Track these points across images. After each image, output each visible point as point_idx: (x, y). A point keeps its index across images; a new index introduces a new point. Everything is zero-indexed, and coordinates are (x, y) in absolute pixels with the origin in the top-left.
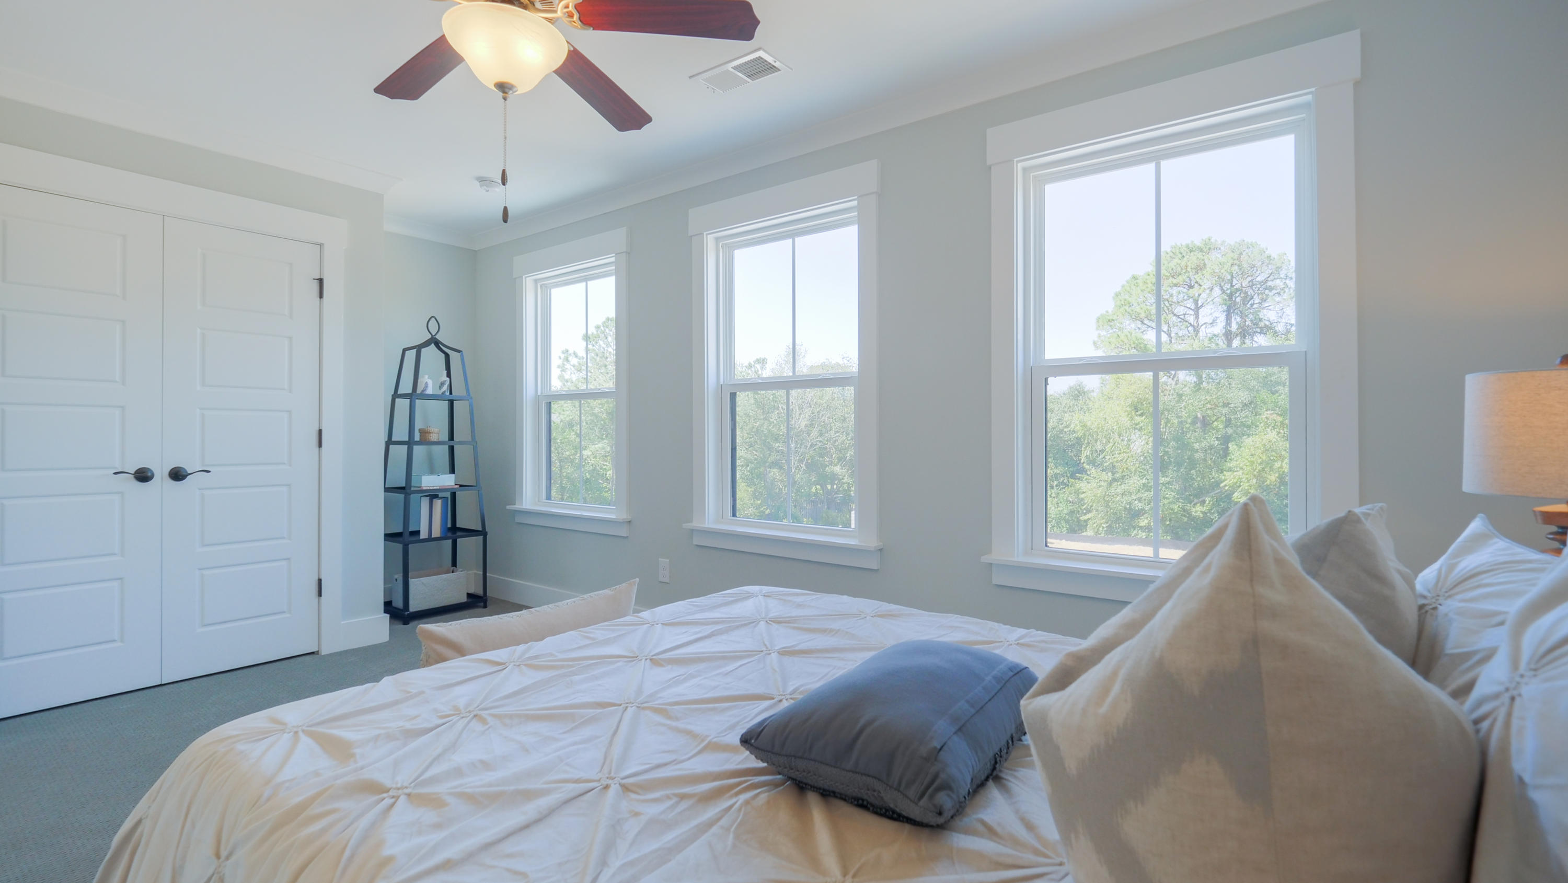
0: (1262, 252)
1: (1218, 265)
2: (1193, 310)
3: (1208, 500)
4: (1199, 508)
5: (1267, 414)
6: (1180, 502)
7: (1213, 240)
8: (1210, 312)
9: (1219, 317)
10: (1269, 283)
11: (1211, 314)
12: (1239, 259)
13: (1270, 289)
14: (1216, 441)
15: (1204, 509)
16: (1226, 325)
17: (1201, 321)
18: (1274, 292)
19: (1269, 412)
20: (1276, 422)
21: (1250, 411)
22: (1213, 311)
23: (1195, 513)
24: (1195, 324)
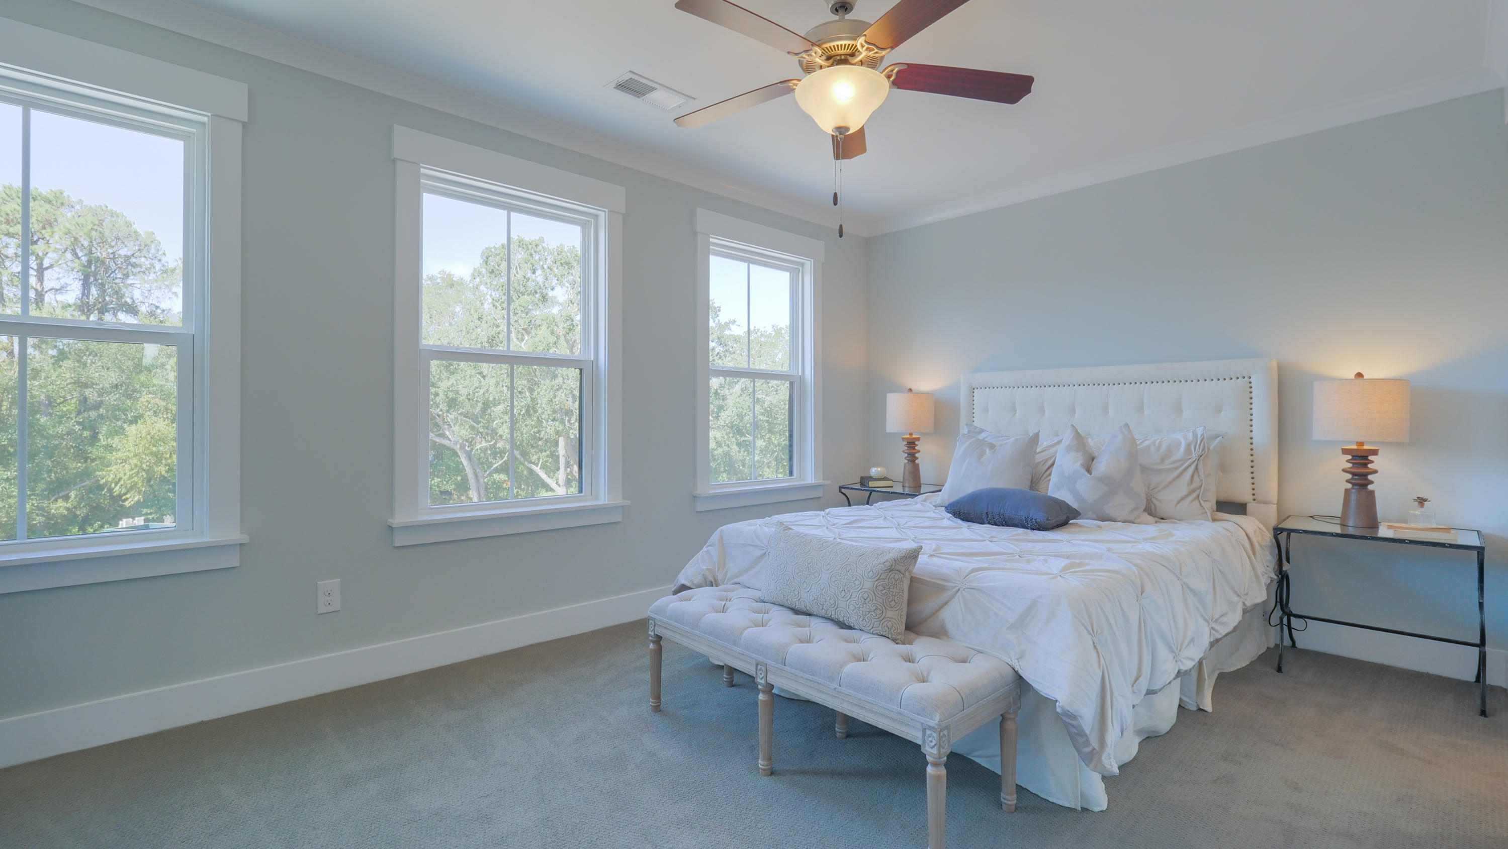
0: (129, 224)
1: (75, 225)
2: (35, 270)
3: (73, 494)
4: (61, 503)
5: (149, 398)
6: (32, 500)
7: (65, 194)
8: (56, 276)
9: (70, 285)
10: (133, 260)
11: (58, 279)
12: (101, 224)
13: (134, 266)
14: (77, 426)
15: (69, 505)
16: (83, 294)
17: (48, 284)
18: (138, 269)
19: (150, 396)
20: (158, 407)
21: (121, 393)
22: (61, 275)
23: (55, 510)
24: (40, 289)
